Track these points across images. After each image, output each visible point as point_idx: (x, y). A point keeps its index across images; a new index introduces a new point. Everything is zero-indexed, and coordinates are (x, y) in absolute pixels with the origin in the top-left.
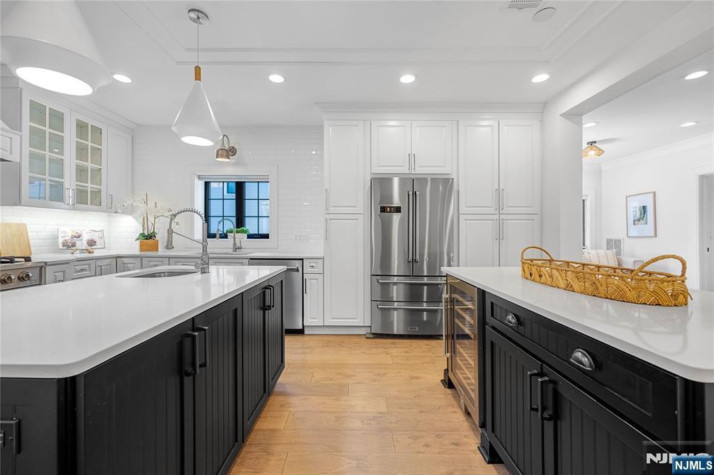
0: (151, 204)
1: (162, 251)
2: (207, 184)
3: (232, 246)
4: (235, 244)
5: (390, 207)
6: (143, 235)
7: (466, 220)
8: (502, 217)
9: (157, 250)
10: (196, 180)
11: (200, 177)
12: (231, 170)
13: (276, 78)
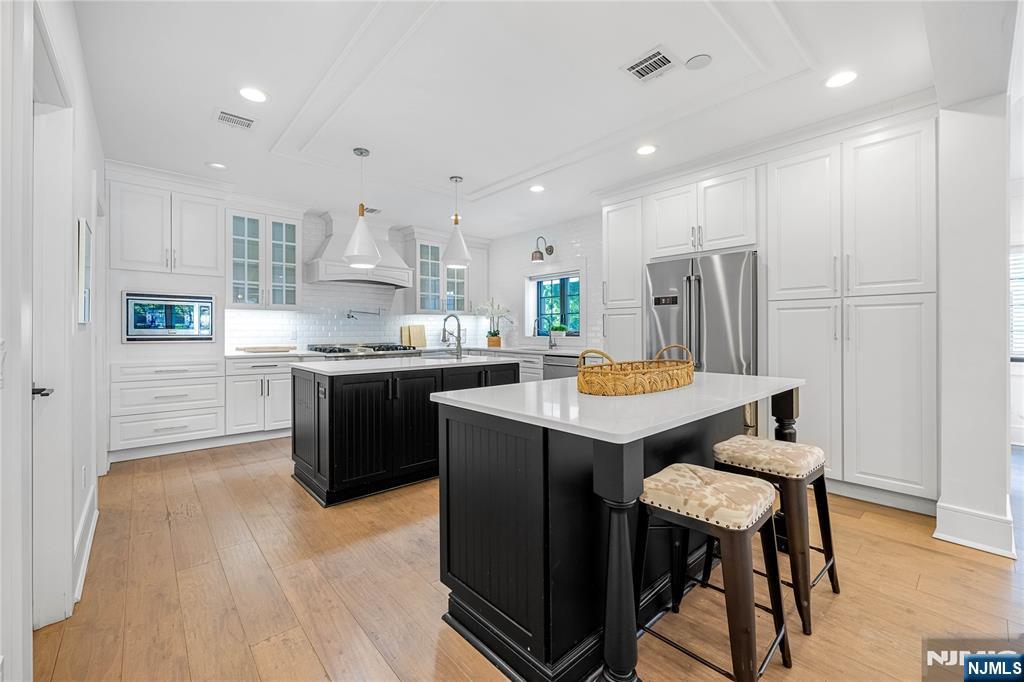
0: (496, 307)
1: (503, 347)
2: (539, 284)
3: (548, 344)
4: (551, 342)
5: (666, 298)
6: (490, 332)
7: (779, 309)
8: (847, 301)
9: (499, 345)
10: (527, 281)
11: (531, 279)
12: (550, 270)
13: (537, 189)
